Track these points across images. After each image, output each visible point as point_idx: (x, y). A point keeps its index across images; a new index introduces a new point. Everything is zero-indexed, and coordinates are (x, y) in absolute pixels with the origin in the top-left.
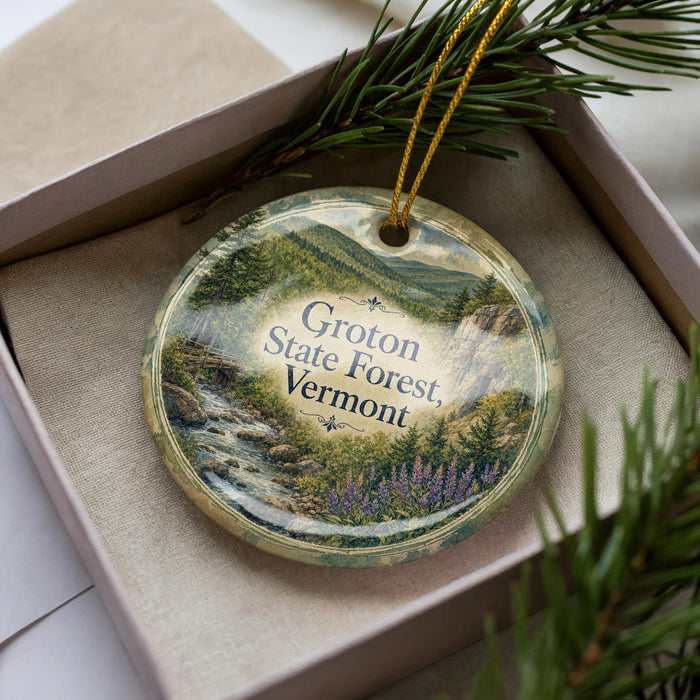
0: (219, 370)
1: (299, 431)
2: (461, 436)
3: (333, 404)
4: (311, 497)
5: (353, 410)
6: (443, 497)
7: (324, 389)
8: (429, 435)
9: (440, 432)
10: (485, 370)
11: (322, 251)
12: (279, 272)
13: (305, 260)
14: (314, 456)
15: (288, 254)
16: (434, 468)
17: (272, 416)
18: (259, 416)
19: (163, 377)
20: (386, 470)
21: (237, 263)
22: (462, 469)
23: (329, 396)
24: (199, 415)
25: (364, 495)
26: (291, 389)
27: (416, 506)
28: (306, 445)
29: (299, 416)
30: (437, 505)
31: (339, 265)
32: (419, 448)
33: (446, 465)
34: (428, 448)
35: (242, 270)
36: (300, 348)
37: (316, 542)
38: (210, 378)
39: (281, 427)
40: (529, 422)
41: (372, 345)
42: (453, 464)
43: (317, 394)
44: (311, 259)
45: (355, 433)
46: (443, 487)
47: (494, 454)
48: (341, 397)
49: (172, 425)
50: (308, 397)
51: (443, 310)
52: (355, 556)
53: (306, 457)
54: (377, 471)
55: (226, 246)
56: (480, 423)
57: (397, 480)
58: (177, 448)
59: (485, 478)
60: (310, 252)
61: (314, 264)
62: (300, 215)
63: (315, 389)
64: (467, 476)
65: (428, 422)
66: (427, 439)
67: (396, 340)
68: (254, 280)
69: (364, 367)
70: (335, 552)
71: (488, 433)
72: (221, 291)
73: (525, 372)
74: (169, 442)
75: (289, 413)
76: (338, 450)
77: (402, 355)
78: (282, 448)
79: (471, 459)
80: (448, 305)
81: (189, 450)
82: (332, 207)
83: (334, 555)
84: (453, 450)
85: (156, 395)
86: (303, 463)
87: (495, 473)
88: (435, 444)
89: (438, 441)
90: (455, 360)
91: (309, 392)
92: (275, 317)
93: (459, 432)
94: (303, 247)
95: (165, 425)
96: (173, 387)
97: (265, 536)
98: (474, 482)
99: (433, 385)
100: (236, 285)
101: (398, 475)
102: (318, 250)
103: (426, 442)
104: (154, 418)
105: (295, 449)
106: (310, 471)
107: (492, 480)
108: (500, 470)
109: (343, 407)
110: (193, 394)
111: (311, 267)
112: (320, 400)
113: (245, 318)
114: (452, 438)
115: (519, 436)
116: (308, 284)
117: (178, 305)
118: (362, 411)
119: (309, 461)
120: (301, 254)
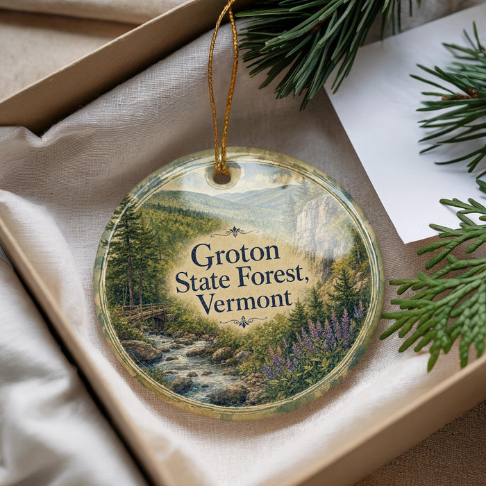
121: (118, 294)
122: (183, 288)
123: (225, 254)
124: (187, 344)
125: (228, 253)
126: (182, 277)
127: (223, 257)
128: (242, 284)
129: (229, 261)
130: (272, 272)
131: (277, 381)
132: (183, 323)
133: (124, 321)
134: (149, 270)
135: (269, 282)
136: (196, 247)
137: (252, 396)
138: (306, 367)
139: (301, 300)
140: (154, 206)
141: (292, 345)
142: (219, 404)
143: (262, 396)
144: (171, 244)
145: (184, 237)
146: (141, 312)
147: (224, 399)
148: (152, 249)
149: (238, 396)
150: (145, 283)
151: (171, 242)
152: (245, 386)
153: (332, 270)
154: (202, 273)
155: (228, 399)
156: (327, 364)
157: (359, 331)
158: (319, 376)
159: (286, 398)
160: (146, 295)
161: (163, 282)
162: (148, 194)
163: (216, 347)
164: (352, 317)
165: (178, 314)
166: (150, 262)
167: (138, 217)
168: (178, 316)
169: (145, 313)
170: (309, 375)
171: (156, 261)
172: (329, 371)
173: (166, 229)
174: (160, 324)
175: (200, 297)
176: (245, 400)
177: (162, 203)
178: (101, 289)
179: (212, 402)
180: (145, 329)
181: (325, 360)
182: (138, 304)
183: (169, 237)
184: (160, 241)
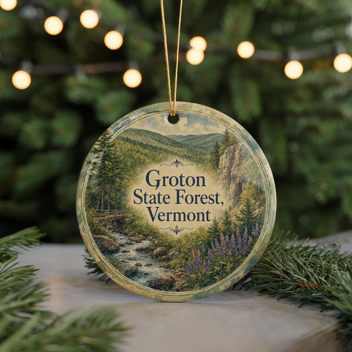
0: (117, 221)
1: (163, 239)
2: (237, 217)
3: (175, 220)
4: (179, 269)
5: (185, 220)
6: (238, 249)
7: (168, 214)
8: (222, 221)
9: (227, 218)
10: (238, 181)
11: (144, 144)
12: (128, 161)
13: (138, 151)
14: (174, 248)
15: (129, 150)
16: (230, 236)
17: (149, 236)
18: (143, 237)
19: (92, 233)
20: (209, 245)
21: (106, 163)
22: (242, 233)
23: (171, 217)
24: (115, 246)
25: (203, 260)
26: (153, 219)
27: (227, 257)
28: (169, 244)
29: (161, 231)
30: (237, 254)
31: (154, 148)
32: (220, 229)
33: (235, 233)
34: (224, 227)
35: (110, 165)
36: (150, 197)
37: (189, 290)
38: (114, 226)
39: (154, 239)
40: (265, 200)
41: (183, 184)
42: (238, 231)
43: (166, 217)
44: (141, 149)
45: (189, 231)
46: (237, 244)
47: (254, 221)
48: (177, 215)
49: (104, 255)
50: (162, 221)
51: (210, 156)
52: (208, 290)
53: (171, 250)
54: (205, 246)
55: (98, 155)
56: (243, 207)
57: (215, 248)
58: (110, 266)
59: (253, 233)
60: (139, 146)
61: (143, 151)
62: (128, 128)
63: (164, 215)
64: (245, 235)
65: (220, 214)
66: (222, 223)
67: (193, 178)
68: (118, 169)
69: (182, 197)
70: (199, 292)
71: (248, 212)
72: (104, 179)
73: (256, 175)
74: (106, 264)
75: (156, 231)
76: (184, 242)
77: (198, 185)
78: (159, 249)
79: (245, 226)
80: (212, 153)
81: (116, 265)
82: (141, 119)
83: (199, 293)
84: (235, 225)
85: (92, 243)
86: (171, 254)
87: (257, 229)
88: (226, 224)
89: (227, 223)
90: (223, 179)
91: (162, 218)
92: (134, 185)
93: (235, 215)
94: (135, 144)
95: (101, 256)
96: (98, 236)
97: (165, 295)
98: (249, 236)
99: (217, 195)
100: (110, 175)
101: (215, 245)
102: (142, 143)
103: (222, 225)
104: (95, 254)
105: (164, 248)
106: (175, 256)
107: (257, 233)
108: (259, 227)
109: (180, 220)
110: (109, 236)
111: (142, 154)
112: (168, 220)
113: (120, 190)
114: (233, 219)
115: (262, 208)
116: (144, 163)
117: (86, 193)
118: (189, 219)
119: (173, 252)
120: (135, 148)
121: (94, 200)
122: (138, 200)
123: (169, 179)
124: (137, 242)
125: (171, 179)
126: (138, 193)
127: (167, 180)
128: (178, 202)
129: (171, 185)
130: (199, 196)
131: (195, 275)
132: (135, 226)
133: (96, 220)
134: (117, 185)
135: (196, 203)
136: (150, 172)
137: (177, 284)
138: (216, 267)
139: (217, 218)
140: (123, 139)
141: (208, 250)
142: (154, 288)
143: (184, 286)
144: (133, 168)
145: (142, 163)
146: (108, 215)
147: (158, 285)
148: (119, 170)
149: (168, 283)
150: (113, 195)
151: (133, 166)
152: (173, 277)
153: (240, 198)
154: (152, 191)
155: (161, 285)
156: (230, 267)
157: (254, 245)
158: (224, 275)
159: (200, 288)
160: (113, 203)
161: (125, 195)
162: (121, 129)
163: (156, 246)
164: (250, 234)
165: (133, 219)
166: (118, 180)
167: (112, 146)
168: (133, 221)
169: (111, 216)
170: (217, 273)
171: (122, 179)
172: (231, 272)
173: (131, 157)
174: (120, 225)
175: (149, 208)
176: (172, 287)
177: (130, 137)
178: (83, 195)
179: (150, 286)
180: (109, 228)
181: (229, 263)
182: (107, 209)
183: (132, 162)
184: (126, 165)
